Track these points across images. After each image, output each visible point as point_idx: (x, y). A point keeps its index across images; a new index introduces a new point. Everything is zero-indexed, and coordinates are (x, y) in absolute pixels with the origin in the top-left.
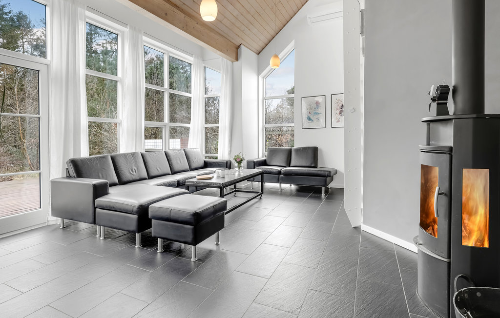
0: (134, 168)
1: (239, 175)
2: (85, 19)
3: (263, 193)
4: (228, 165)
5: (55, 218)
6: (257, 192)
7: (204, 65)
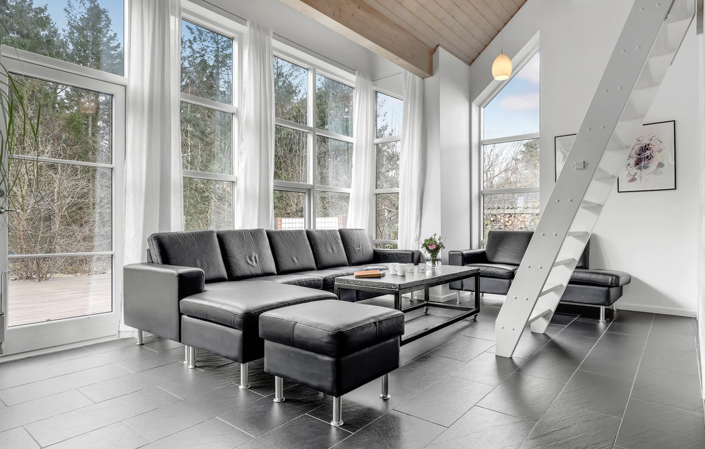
0: (254, 254)
1: (434, 273)
2: (180, 14)
3: (478, 311)
4: (415, 259)
5: (131, 329)
6: (468, 309)
7: (375, 88)
